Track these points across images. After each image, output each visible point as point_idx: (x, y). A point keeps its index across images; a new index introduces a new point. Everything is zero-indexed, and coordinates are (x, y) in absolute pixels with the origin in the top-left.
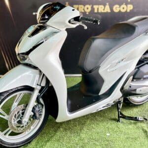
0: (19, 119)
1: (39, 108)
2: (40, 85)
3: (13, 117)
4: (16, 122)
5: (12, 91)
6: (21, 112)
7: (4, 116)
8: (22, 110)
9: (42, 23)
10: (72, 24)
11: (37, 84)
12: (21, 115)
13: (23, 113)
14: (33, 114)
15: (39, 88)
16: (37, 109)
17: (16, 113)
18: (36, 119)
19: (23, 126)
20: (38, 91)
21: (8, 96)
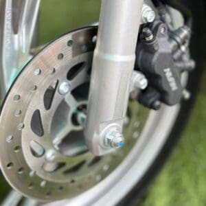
0: (68, 127)
6: (64, 87)
8: (71, 75)
12: (73, 104)
13: (81, 92)
17: (37, 103)
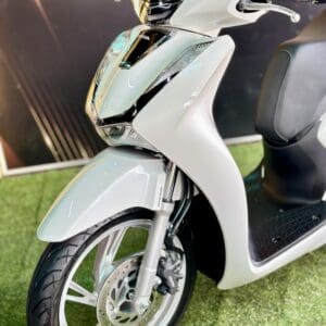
0: (124, 299)
1: (173, 262)
2: (171, 201)
3: (109, 299)
4: (117, 310)
5: (97, 229)
6: (127, 280)
7: (81, 296)
8: (129, 275)
9: (154, 22)
10: (246, 11)
11: (164, 201)
12: (128, 288)
13: (133, 283)
14: (160, 282)
15: (169, 208)
16: (169, 266)
17: (115, 285)
18: (168, 291)
19: (136, 318)
20: (168, 218)
21: (87, 244)
